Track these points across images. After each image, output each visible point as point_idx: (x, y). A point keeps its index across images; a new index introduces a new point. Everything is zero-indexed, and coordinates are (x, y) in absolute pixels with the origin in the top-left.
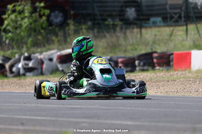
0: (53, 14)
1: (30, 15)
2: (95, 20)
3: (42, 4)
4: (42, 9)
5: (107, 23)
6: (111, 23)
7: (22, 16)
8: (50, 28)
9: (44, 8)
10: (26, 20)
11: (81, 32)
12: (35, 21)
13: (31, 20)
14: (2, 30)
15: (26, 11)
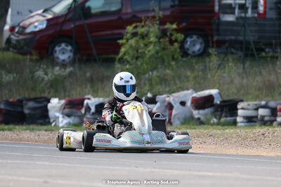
0: (189, 40)
1: (157, 40)
2: (247, 49)
3: (174, 26)
4: (174, 33)
5: (263, 54)
6: (270, 54)
7: (146, 41)
8: (184, 59)
9: (177, 30)
10: (151, 47)
11: (227, 65)
12: (164, 49)
13: (158, 48)
14: (117, 60)
15: (152, 35)
